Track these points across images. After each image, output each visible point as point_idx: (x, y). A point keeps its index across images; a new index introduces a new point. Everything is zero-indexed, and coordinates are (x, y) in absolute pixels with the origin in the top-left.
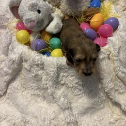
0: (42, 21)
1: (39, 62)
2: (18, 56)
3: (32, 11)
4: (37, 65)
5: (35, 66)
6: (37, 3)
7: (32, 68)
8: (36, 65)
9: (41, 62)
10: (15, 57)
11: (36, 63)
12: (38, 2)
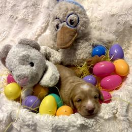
0: (37, 74)
1: (30, 122)
2: (6, 115)
3: (23, 64)
4: (28, 126)
5: (26, 127)
6: (28, 55)
7: (22, 129)
8: (26, 125)
9: (33, 122)
10: (3, 116)
11: (27, 123)
12: (29, 53)
